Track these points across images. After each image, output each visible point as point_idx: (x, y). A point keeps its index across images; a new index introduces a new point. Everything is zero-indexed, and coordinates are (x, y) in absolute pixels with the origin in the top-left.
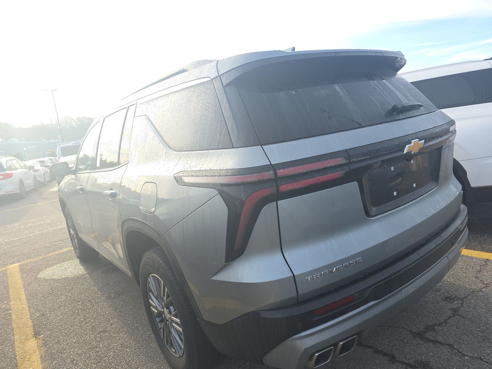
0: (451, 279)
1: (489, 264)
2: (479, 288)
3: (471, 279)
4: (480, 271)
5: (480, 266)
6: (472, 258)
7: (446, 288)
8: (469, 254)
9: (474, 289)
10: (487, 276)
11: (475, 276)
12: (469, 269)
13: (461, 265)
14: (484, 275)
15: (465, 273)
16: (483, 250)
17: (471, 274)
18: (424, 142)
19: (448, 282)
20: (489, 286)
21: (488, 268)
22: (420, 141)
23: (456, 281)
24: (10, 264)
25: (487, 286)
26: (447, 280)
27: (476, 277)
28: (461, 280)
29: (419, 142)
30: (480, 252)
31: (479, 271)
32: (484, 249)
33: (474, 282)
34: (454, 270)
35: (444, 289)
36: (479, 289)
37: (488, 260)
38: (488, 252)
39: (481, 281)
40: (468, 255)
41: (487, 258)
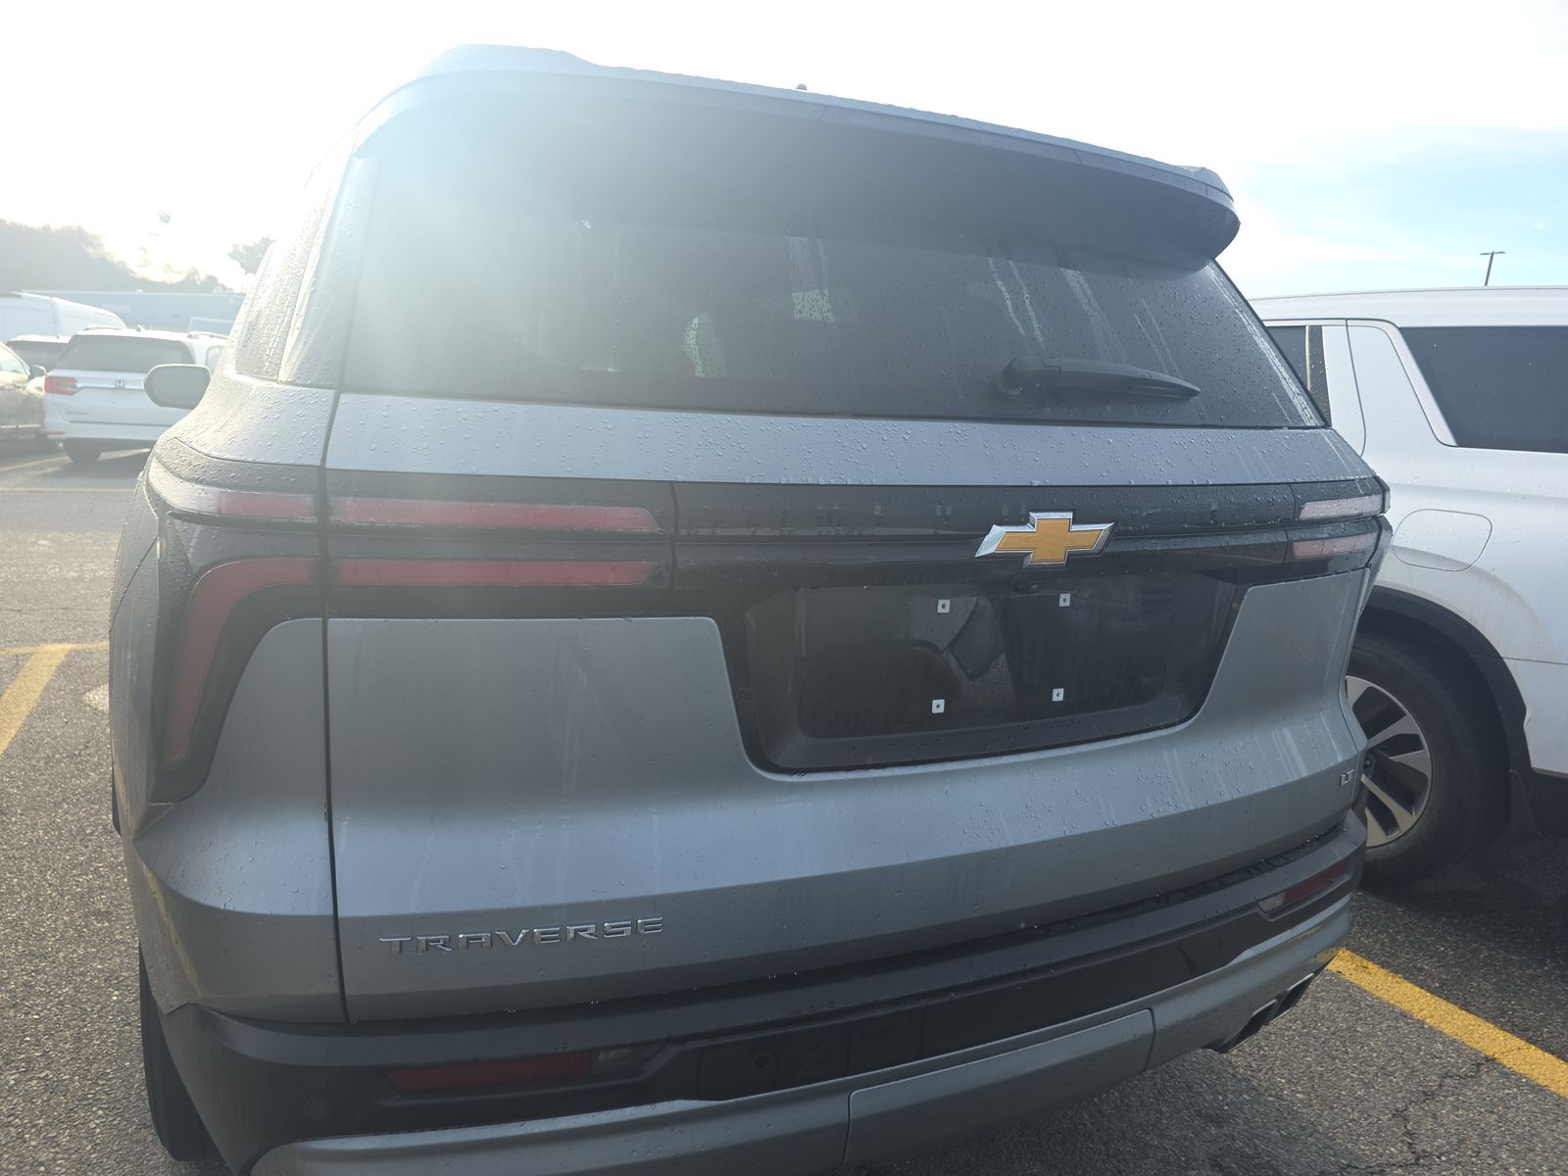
0: (1299, 1092)
1: (1484, 1076)
2: (1383, 1160)
3: (1374, 1113)
4: (1428, 1095)
5: (1447, 1075)
6: (1433, 1034)
7: (1257, 1119)
8: (1432, 1017)
9: (1357, 1159)
10: (1445, 1121)
11: (1397, 1110)
12: (1392, 1074)
13: (1373, 1050)
14: (1434, 1116)
15: (1367, 1085)
16: (1498, 1017)
17: (1387, 1095)
18: (1112, 529)
19: (1280, 1098)
20: (1424, 1165)
21: (1469, 1093)
22: (1076, 521)
23: (1310, 1106)
24: (55, 641)
25: (1417, 1164)
26: (1282, 1090)
27: (1400, 1115)
28: (1332, 1108)
29: (1075, 528)
30: (1480, 1021)
31: (1425, 1094)
32: (1503, 1013)
33: (1380, 1129)
34: (1334, 1059)
35: (1247, 1122)
36: (1378, 1165)
37: (1490, 1060)
38: (1513, 1032)
39: (1409, 1133)
40: (1428, 1021)
41: (1490, 1053)
